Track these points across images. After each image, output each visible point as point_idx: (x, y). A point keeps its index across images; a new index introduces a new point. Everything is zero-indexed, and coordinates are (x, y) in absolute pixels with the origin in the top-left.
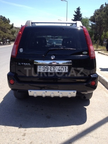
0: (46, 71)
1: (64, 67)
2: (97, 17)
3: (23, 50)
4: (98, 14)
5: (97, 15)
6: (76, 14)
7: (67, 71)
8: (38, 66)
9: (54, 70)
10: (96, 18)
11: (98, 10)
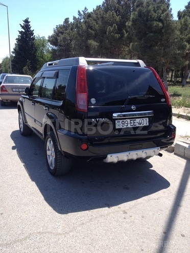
0: (125, 127)
1: (144, 119)
2: (62, 38)
3: (96, 100)
4: (62, 33)
5: (60, 34)
6: (24, 31)
7: (148, 124)
8: (116, 121)
9: (135, 124)
10: (59, 39)
11: (61, 27)
